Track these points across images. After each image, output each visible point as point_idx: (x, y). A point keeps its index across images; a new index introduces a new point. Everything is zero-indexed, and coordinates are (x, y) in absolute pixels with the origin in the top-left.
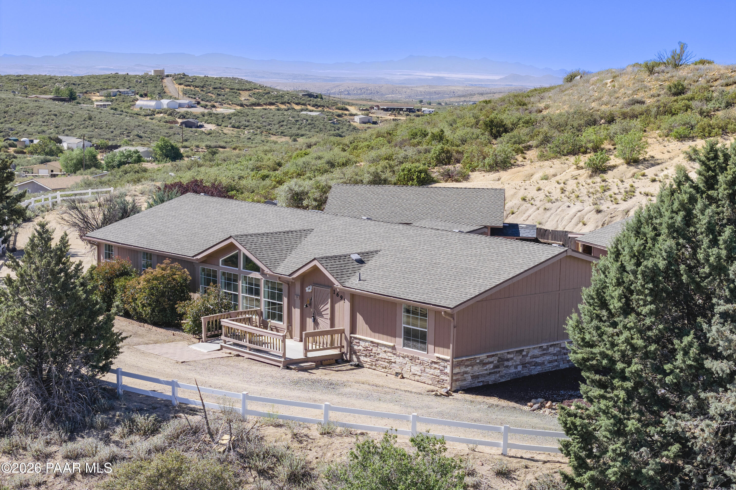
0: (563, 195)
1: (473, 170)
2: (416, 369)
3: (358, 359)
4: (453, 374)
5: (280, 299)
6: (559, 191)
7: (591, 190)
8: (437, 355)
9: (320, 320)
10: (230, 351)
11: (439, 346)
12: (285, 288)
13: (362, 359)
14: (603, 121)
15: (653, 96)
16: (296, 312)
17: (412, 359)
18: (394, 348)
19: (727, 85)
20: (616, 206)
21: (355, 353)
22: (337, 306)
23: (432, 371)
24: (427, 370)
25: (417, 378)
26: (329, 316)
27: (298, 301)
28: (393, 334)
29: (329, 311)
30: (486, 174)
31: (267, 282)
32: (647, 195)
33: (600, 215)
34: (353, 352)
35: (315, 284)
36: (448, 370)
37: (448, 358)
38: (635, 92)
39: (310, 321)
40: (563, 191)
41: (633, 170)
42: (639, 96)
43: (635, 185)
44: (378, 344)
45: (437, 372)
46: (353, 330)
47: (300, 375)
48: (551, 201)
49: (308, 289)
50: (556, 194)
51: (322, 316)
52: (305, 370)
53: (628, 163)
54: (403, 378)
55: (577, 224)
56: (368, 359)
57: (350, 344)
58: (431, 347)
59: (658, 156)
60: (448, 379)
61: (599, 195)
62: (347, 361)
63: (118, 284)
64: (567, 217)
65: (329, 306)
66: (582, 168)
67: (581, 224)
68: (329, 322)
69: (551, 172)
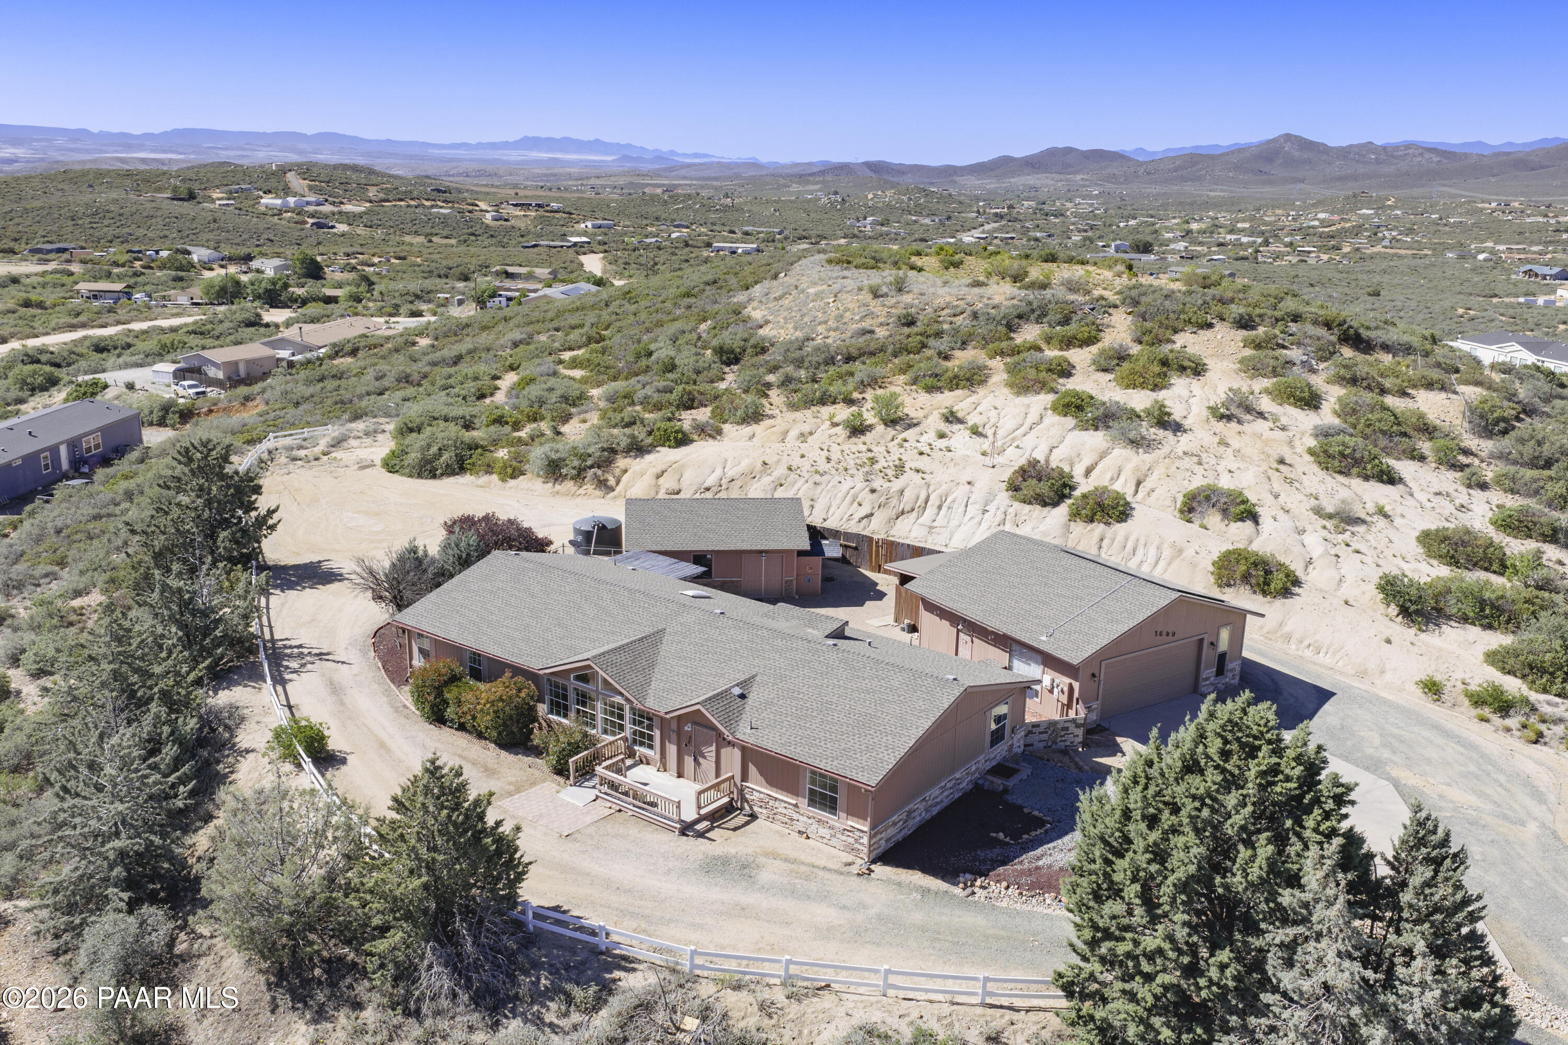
0: (829, 465)
1: (725, 422)
2: (824, 832)
3: (751, 808)
4: (870, 846)
5: (650, 728)
6: (824, 460)
7: (859, 461)
8: (850, 823)
9: (701, 760)
10: (609, 804)
11: (853, 815)
12: (656, 722)
13: (756, 809)
14: (839, 357)
15: (881, 324)
16: (672, 749)
17: (819, 821)
18: (796, 806)
19: (955, 315)
20: (889, 484)
21: (747, 801)
22: (723, 751)
23: (844, 838)
24: (838, 835)
25: (825, 841)
26: (714, 759)
27: (674, 737)
28: (795, 792)
29: (713, 754)
30: (739, 427)
31: (633, 709)
32: (918, 471)
33: (874, 495)
34: (744, 799)
35: (695, 723)
36: (865, 840)
37: (866, 829)
38: (863, 318)
39: (689, 761)
40: (829, 460)
41: (891, 432)
42: (866, 324)
43: (903, 458)
44: (776, 799)
45: (851, 840)
46: (745, 778)
47: (702, 848)
48: (817, 472)
49: (688, 728)
50: (823, 466)
51: (705, 758)
52: (701, 835)
53: (886, 424)
54: (808, 838)
55: (852, 504)
56: (764, 811)
57: (741, 791)
58: (843, 815)
59: (912, 414)
60: (866, 850)
61: (867, 469)
62: (738, 809)
63: (450, 695)
64: (840, 495)
65: (713, 748)
66: (837, 425)
67: (856, 504)
68: (714, 765)
69: (806, 428)
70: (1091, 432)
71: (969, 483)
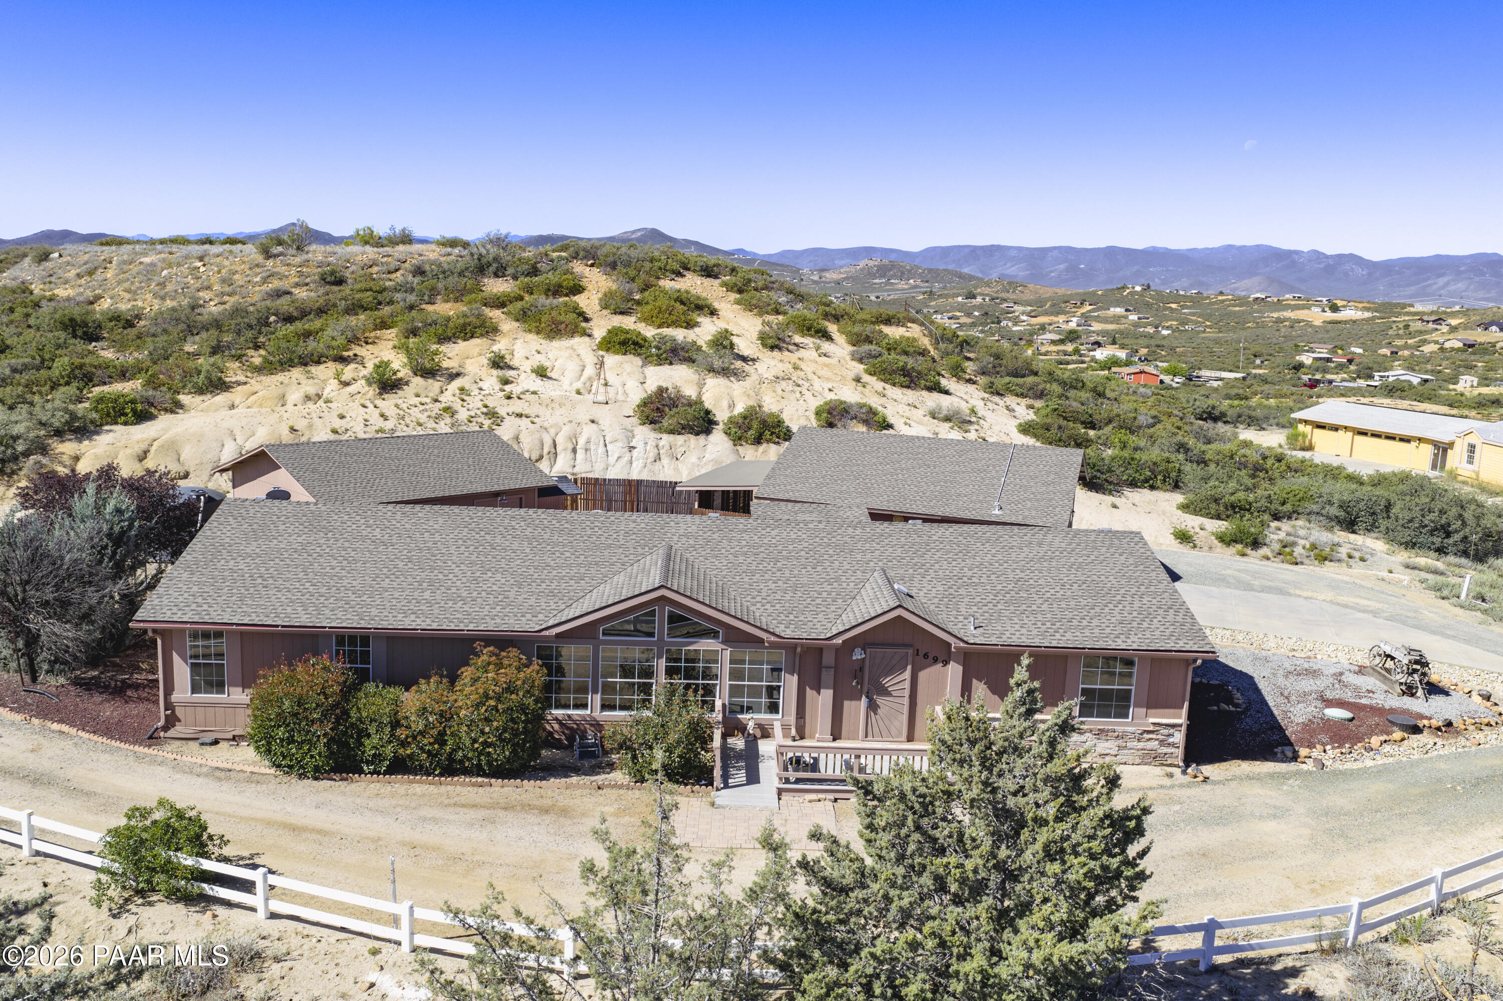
1: (177, 393)
2: (1107, 746)
4: (1186, 743)
5: (775, 678)
8: (1152, 720)
9: (882, 700)
10: (811, 796)
11: (1157, 707)
12: (789, 658)
14: (272, 318)
15: (297, 285)
16: (822, 699)
17: (1098, 733)
22: (929, 672)
23: (1141, 745)
24: (1132, 744)
26: (907, 693)
27: (828, 677)
29: (907, 685)
31: (738, 654)
35: (870, 645)
36: (1179, 738)
37: (1180, 721)
39: (856, 708)
41: (435, 383)
42: (274, 286)
45: (1154, 744)
49: (859, 657)
51: (889, 694)
53: (422, 376)
58: (1139, 712)
66: (351, 383)
68: (904, 701)
70: (667, 366)
71: (593, 422)
